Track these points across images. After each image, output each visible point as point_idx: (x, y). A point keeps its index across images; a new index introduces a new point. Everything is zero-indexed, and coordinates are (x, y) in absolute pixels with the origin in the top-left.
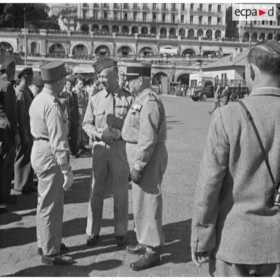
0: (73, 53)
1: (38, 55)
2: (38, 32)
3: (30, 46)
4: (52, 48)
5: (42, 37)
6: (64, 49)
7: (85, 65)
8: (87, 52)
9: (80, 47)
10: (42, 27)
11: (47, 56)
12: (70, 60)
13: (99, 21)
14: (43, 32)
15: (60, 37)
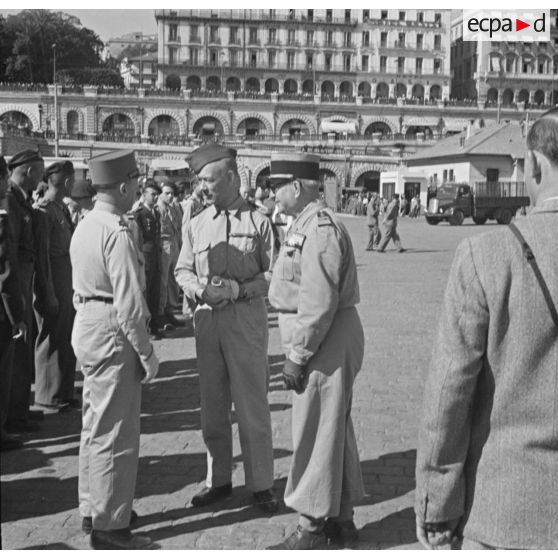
0: (151, 132)
1: (81, 136)
2: (80, 91)
3: (64, 119)
4: (109, 122)
5: (87, 102)
6: (132, 124)
7: (175, 156)
8: (178, 130)
9: (164, 119)
10: (88, 82)
11: (98, 139)
12: (145, 146)
13: (201, 68)
14: (90, 92)
15: (123, 100)
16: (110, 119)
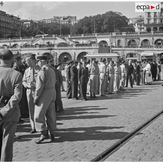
0: (142, 44)
1: (121, 47)
2: (121, 34)
3: (117, 42)
5: (123, 37)
6: (136, 42)
7: (148, 51)
8: (150, 43)
9: (146, 41)
10: (124, 31)
11: (126, 47)
12: (139, 49)
14: (124, 34)
15: (133, 36)
16: (130, 41)
